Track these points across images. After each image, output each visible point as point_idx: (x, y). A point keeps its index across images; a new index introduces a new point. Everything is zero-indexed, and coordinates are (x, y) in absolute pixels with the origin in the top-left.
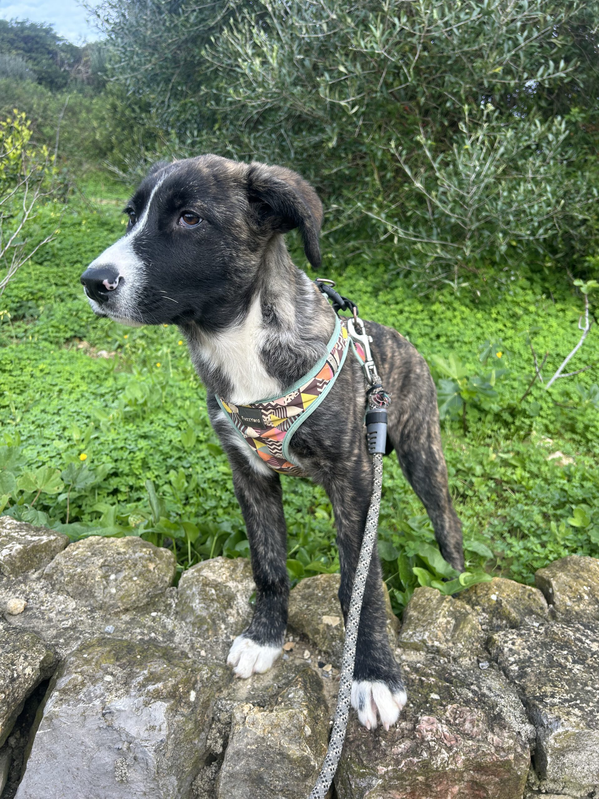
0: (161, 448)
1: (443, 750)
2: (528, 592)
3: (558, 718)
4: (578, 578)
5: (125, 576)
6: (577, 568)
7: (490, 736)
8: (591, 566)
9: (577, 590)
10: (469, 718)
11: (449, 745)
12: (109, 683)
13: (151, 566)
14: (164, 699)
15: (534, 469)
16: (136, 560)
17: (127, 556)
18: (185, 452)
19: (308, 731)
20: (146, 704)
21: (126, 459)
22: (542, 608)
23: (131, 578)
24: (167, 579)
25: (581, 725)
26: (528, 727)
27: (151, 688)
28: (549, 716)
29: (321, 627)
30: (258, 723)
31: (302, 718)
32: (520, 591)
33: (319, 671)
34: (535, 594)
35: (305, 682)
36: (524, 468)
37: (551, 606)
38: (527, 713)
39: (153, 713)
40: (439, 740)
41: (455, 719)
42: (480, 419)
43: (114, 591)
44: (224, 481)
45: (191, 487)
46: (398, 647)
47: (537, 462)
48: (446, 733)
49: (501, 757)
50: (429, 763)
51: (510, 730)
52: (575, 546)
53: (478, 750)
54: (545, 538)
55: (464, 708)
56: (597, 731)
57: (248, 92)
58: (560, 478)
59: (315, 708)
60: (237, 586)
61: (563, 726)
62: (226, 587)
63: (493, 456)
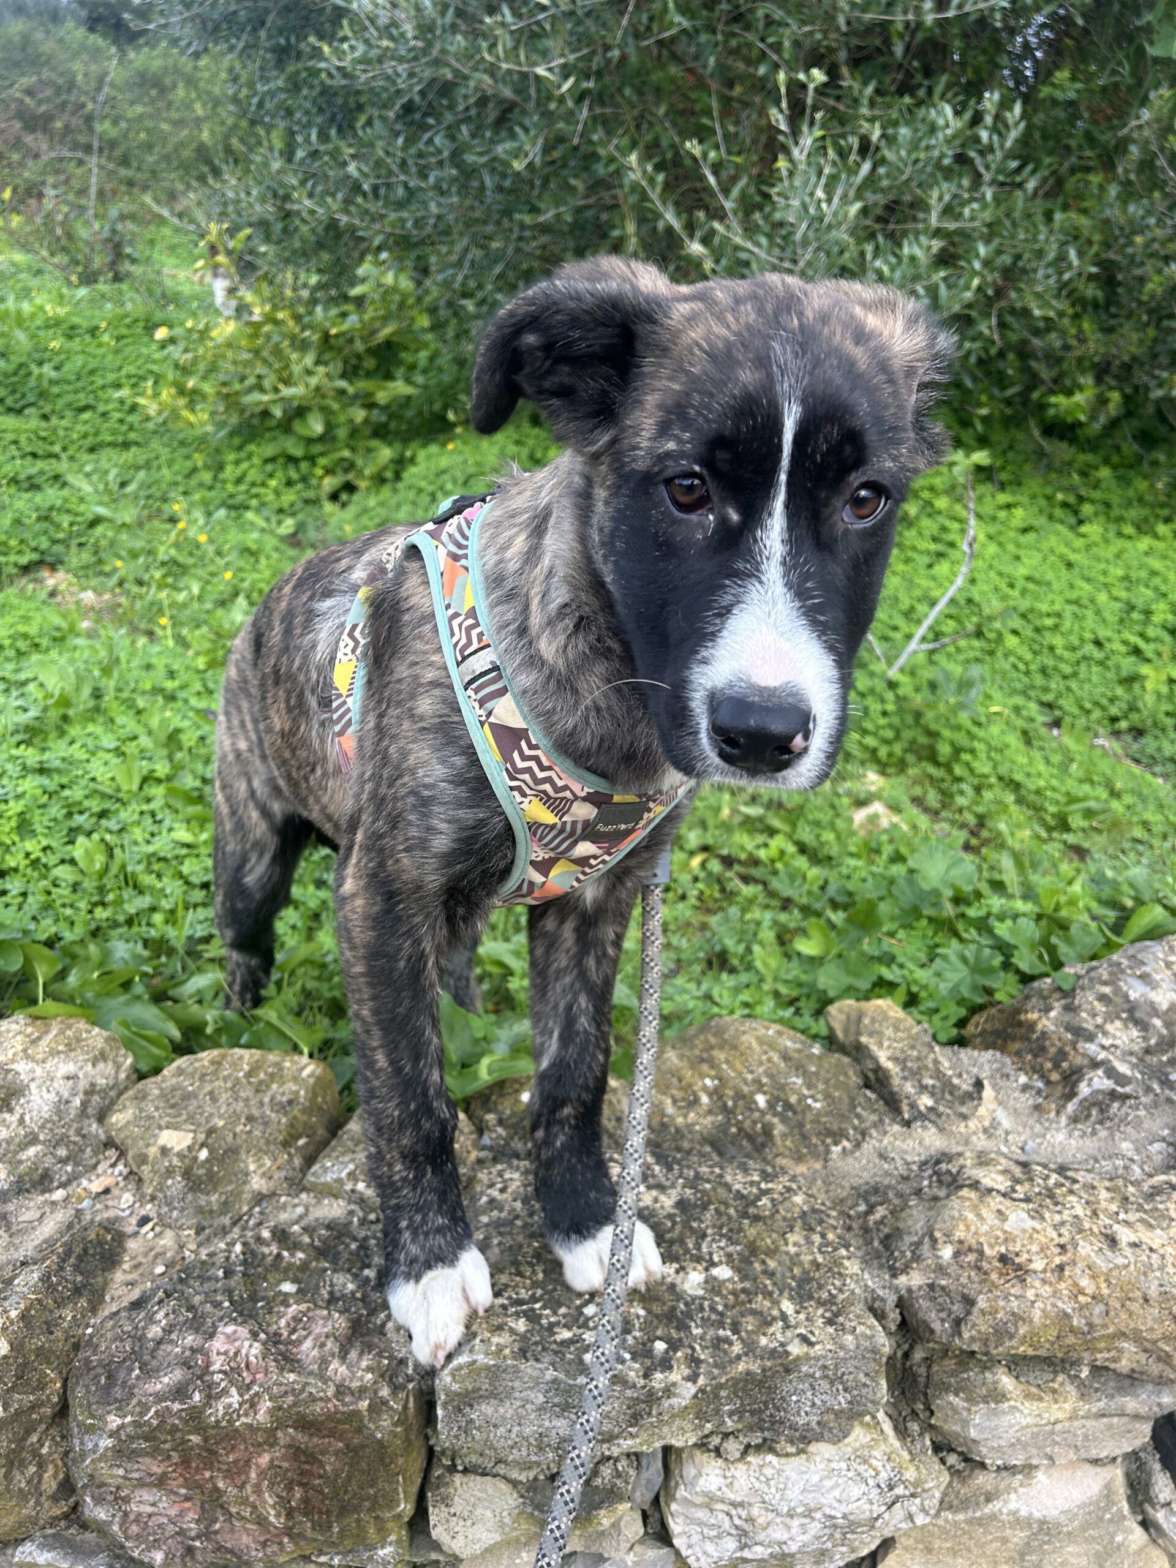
0: (67, 793)
1: (233, 1391)
3: (472, 1337)
4: (703, 1060)
6: (713, 1040)
7: (335, 1365)
9: (690, 1086)
10: (317, 1330)
11: (248, 1380)
15: (809, 837)
18: (118, 800)
19: (3, 1349)
25: (507, 1351)
29: (153, 1151)
33: (132, 1232)
35: (69, 1254)
36: (791, 833)
40: (233, 1372)
41: (294, 1331)
44: (180, 859)
45: (114, 869)
46: (304, 1189)
47: (817, 824)
48: (252, 1359)
49: (345, 1404)
50: (202, 1412)
51: (380, 1355)
52: (795, 994)
53: (303, 1390)
54: (744, 977)
55: (318, 1312)
56: (531, 1363)
57: (361, 48)
58: (852, 855)
59: (59, 1305)
60: (33, 1071)
61: (471, 1351)
62: (8, 1071)
63: (726, 812)
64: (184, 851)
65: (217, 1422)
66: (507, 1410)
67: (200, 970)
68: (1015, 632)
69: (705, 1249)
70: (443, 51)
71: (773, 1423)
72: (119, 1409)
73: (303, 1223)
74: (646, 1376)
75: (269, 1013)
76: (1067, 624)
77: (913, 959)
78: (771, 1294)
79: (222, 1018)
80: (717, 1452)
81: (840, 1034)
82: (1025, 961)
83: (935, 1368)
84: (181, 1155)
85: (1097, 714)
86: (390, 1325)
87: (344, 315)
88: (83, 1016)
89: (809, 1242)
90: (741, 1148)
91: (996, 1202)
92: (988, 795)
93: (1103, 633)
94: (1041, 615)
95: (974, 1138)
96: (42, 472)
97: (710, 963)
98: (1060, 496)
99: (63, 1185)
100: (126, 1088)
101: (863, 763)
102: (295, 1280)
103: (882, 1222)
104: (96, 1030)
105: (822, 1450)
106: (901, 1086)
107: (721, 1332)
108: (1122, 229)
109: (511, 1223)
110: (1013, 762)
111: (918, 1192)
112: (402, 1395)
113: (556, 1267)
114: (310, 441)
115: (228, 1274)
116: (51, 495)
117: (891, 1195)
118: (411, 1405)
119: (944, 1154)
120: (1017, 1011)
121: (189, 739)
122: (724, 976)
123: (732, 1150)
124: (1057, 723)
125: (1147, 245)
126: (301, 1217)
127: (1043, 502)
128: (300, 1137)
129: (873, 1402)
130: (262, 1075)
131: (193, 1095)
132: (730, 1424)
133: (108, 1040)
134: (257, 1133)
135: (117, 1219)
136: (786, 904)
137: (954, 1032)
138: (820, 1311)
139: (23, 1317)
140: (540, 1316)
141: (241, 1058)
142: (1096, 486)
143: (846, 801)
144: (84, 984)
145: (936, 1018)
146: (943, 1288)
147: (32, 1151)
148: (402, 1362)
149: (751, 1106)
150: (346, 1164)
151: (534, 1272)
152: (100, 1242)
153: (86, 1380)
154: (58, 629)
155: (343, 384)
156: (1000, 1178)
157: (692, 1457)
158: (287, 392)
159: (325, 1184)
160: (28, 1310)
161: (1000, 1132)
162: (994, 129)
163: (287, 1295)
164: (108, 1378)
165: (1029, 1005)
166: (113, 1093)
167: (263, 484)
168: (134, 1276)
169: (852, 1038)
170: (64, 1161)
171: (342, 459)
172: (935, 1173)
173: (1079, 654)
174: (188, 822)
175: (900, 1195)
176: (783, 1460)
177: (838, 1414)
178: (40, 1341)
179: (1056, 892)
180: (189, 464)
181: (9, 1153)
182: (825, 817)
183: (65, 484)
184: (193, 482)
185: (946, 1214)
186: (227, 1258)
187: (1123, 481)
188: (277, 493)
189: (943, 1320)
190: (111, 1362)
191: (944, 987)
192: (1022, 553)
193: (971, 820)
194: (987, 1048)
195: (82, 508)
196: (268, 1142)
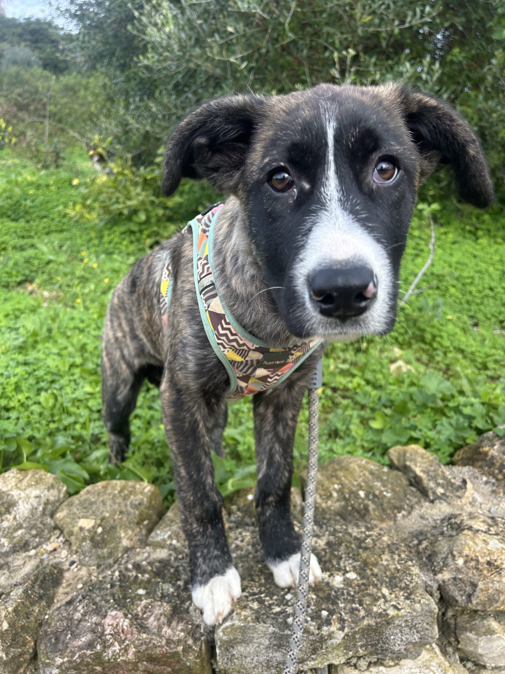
0: (36, 373)
4: (332, 476)
6: (336, 467)
7: (165, 629)
8: (352, 465)
9: (327, 488)
10: (156, 612)
11: (123, 638)
15: (371, 377)
18: (59, 375)
19: (5, 626)
25: (249, 619)
29: (76, 529)
31: (4, 614)
33: (67, 569)
36: (363, 377)
40: (116, 634)
41: (145, 613)
44: (87, 400)
45: (58, 406)
46: (147, 545)
47: (374, 371)
48: (125, 627)
49: (171, 649)
50: (101, 655)
51: (187, 623)
52: (371, 446)
53: (150, 642)
54: (348, 440)
55: (156, 603)
56: (262, 624)
57: (156, 57)
58: (391, 384)
59: (32, 604)
60: (20, 494)
61: (232, 619)
62: (8, 495)
63: (332, 367)
64: (88, 396)
65: (109, 660)
66: (251, 649)
67: (97, 449)
68: (454, 286)
69: (342, 564)
70: (191, 56)
71: (382, 650)
72: (61, 655)
73: (148, 561)
74: (319, 629)
75: (129, 464)
76: (477, 281)
77: (426, 427)
78: (376, 585)
79: (107, 468)
80: (355, 666)
81: (396, 462)
82: (480, 423)
83: (459, 620)
84: (89, 531)
85: (493, 320)
86: (191, 608)
87: (153, 171)
88: (43, 468)
89: (393, 559)
90: (354, 517)
91: (482, 536)
92: (450, 355)
93: (493, 284)
94: (465, 278)
95: (465, 507)
96: (26, 244)
97: (330, 436)
98: (468, 228)
99: (35, 548)
100: (64, 501)
101: (392, 344)
102: (145, 588)
103: (426, 548)
104: (49, 475)
105: (407, 663)
106: (428, 484)
107: (354, 605)
108: (486, 111)
109: (247, 556)
110: (460, 341)
111: (442, 533)
112: (199, 643)
113: (270, 576)
114: (140, 224)
115: (112, 586)
116: (30, 252)
117: (429, 535)
118: (203, 648)
119: (452, 515)
120: (478, 447)
121: (90, 347)
122: (338, 440)
123: (350, 518)
124: (476, 325)
125: (499, 117)
126: (146, 558)
127: (460, 231)
128: (144, 520)
129: (432, 638)
130: (126, 492)
131: (95, 503)
132: (361, 652)
133: (55, 479)
134: (125, 519)
135: (60, 563)
136: (363, 407)
137: (448, 459)
138: (402, 593)
139: (15, 610)
140: (264, 601)
141: (116, 484)
142: (483, 222)
143: (385, 361)
144: (44, 455)
145: (439, 453)
146: (460, 579)
147: (20, 532)
148: (198, 626)
149: (357, 496)
150: (167, 532)
151: (260, 579)
152: (52, 574)
153: (45, 641)
154: (33, 306)
155: (153, 198)
156: (482, 524)
157: (342, 669)
158: (129, 203)
159: (157, 542)
160: (17, 607)
161: (477, 504)
162: (428, 73)
163: (141, 595)
164: (56, 639)
165: (484, 444)
166: (57, 504)
167: (121, 243)
168: (68, 589)
169: (402, 463)
170: (35, 536)
171: (154, 232)
172: (449, 524)
173: (483, 294)
174: (91, 383)
175: (433, 535)
176: (388, 669)
177: (414, 644)
178: (23, 622)
179: (488, 394)
180: (88, 237)
181: (9, 534)
182: (378, 368)
183: (36, 248)
184: (91, 243)
185: (458, 542)
186: (112, 579)
187: (495, 220)
188: (127, 247)
189: (462, 596)
190: (57, 631)
191: (443, 438)
192: (453, 252)
193: (443, 367)
194: (465, 465)
195: (43, 257)
196: (130, 523)
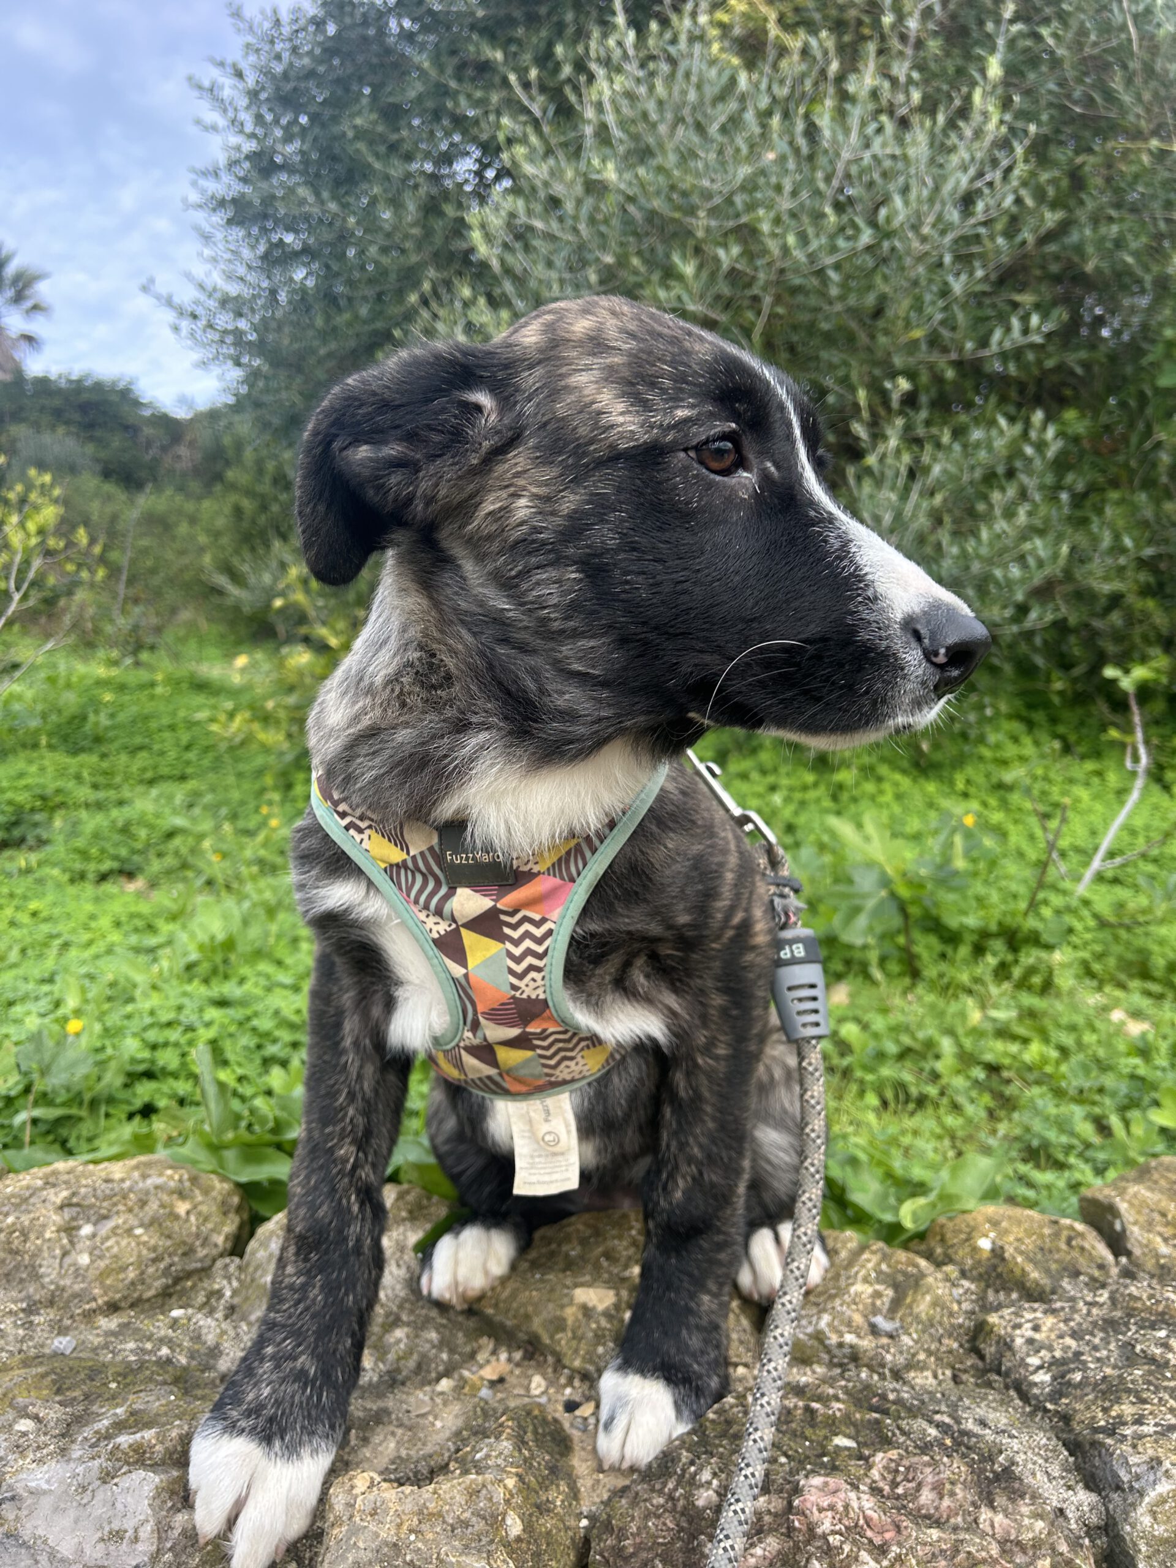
1: (864, 1555)
2: (1065, 1234)
3: (1155, 1463)
5: (117, 1227)
10: (930, 1479)
11: (878, 1541)
12: (24, 1434)
13: (182, 1208)
14: (154, 1467)
15: (1068, 1040)
16: (147, 1193)
17: (127, 1184)
19: (514, 1526)
20: (107, 1477)
21: (177, 1045)
22: (1101, 1267)
23: (129, 1231)
24: (220, 1240)
26: (1084, 1498)
27: (124, 1440)
28: (1133, 1460)
29: (570, 1314)
30: (386, 1512)
31: (500, 1494)
32: (1047, 1231)
33: (565, 1419)
34: (1082, 1235)
35: (522, 1429)
36: (1046, 1039)
37: (1124, 1260)
38: (1078, 1469)
39: (121, 1499)
40: (853, 1531)
42: (943, 956)
43: (84, 1259)
47: (1072, 1028)
51: (1034, 1501)
53: (956, 1551)
55: (915, 1459)
58: (1123, 1055)
59: (543, 1485)
63: (975, 1018)
84: (607, 1316)
96: (105, 799)
116: (122, 813)
135: (536, 1406)
147: (399, 1334)
163: (853, 1448)
170: (437, 1347)
182: (1078, 1020)
195: (157, 822)
